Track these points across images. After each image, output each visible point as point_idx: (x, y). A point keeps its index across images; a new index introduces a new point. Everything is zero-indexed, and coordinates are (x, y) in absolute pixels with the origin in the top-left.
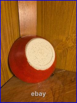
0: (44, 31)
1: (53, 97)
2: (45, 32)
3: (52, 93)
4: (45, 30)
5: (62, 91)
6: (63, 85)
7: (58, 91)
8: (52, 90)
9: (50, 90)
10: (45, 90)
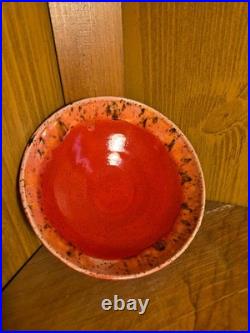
0: (154, 64)
1: (192, 308)
2: (154, 70)
3: (190, 293)
4: (157, 60)
5: (226, 285)
6: (227, 260)
7: (210, 286)
8: (188, 282)
9: (182, 281)
10: (162, 284)
